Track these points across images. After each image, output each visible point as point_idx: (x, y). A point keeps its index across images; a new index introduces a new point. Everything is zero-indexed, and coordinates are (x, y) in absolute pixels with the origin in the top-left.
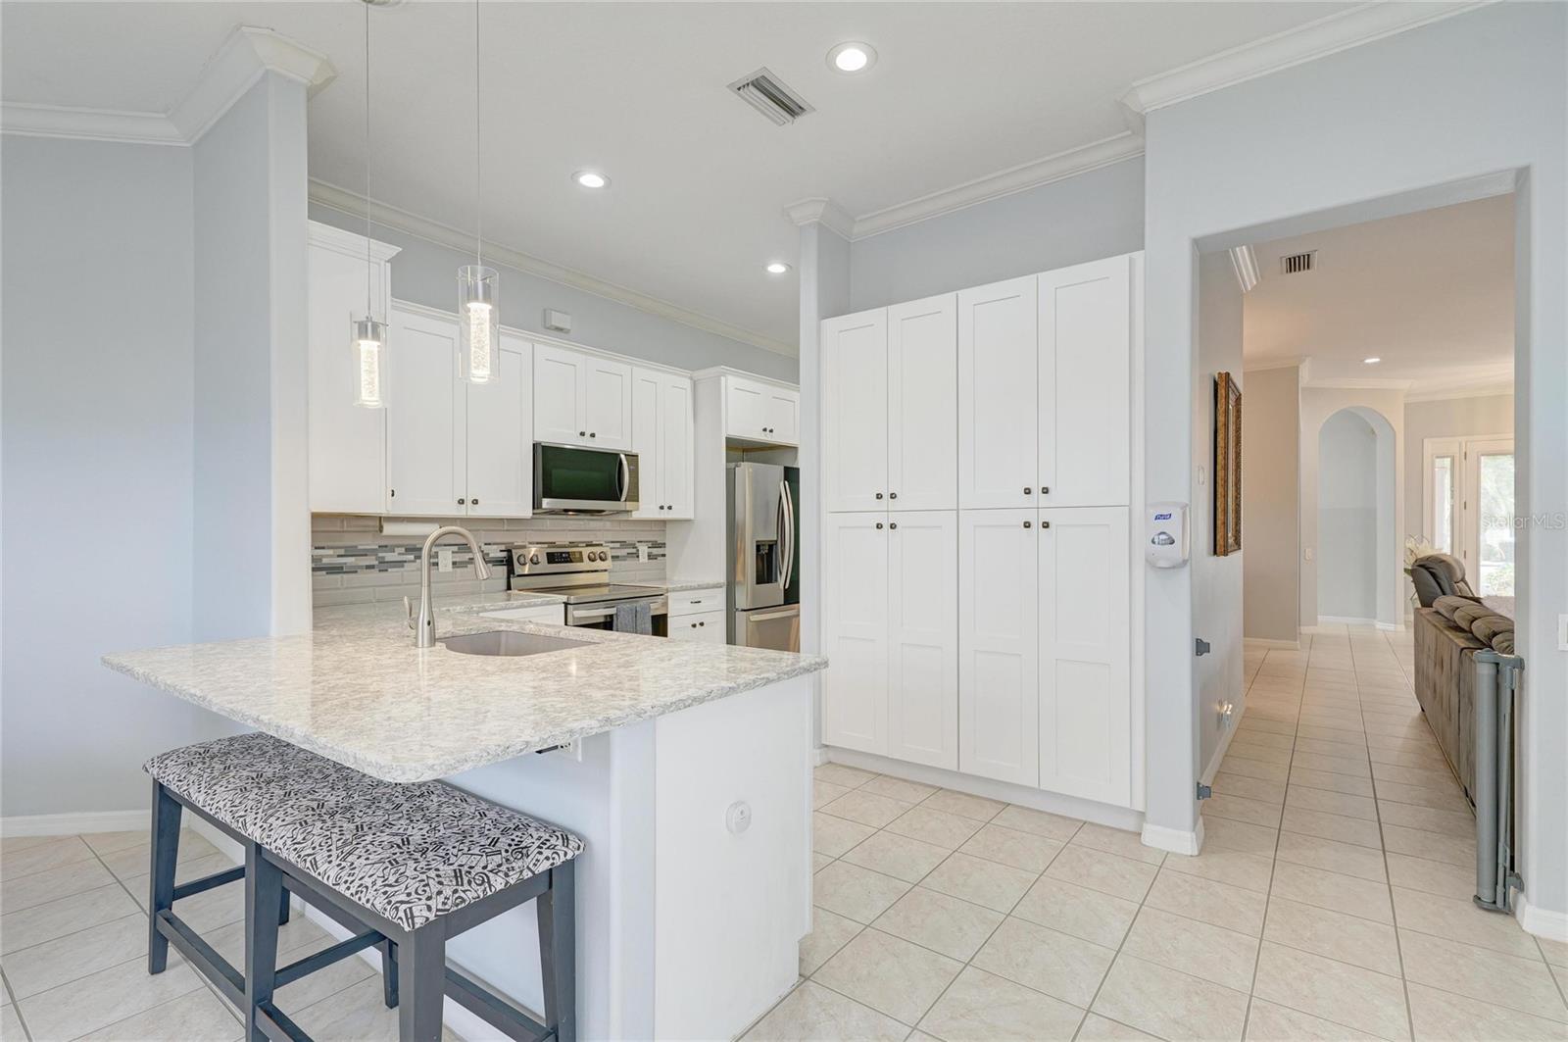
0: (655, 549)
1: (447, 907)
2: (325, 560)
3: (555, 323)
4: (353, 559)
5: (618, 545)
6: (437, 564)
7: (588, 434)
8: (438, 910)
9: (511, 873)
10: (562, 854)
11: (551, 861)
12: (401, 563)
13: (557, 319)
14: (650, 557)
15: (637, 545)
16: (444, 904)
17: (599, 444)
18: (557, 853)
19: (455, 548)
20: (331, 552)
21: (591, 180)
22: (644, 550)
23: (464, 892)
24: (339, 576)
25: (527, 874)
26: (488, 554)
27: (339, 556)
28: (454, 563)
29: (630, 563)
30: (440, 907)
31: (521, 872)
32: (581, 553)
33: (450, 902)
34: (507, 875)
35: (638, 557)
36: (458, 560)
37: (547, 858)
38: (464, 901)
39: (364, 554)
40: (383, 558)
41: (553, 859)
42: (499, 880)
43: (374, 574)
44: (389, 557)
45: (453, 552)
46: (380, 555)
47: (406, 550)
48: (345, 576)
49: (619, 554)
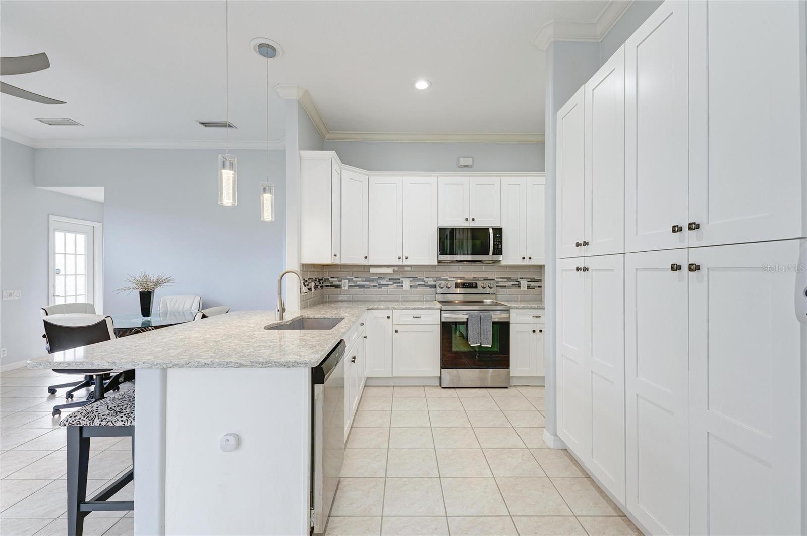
0: (533, 283)
1: (73, 423)
2: (358, 283)
3: (462, 163)
4: (368, 283)
5: (506, 280)
6: (402, 286)
7: (470, 219)
8: (69, 423)
9: (104, 420)
10: (129, 421)
11: (123, 423)
12: (387, 285)
13: (464, 162)
14: (528, 287)
15: (519, 280)
16: (73, 421)
17: (478, 224)
18: (127, 420)
19: (411, 279)
20: (360, 279)
21: (422, 85)
22: (524, 284)
23: (82, 420)
24: (363, 289)
25: (110, 424)
26: (427, 283)
27: (363, 281)
28: (411, 286)
29: (514, 290)
30: (71, 422)
31: (108, 422)
32: (476, 284)
33: (75, 421)
34: (102, 421)
35: (520, 287)
36: (413, 285)
37: (122, 421)
38: (80, 423)
39: (373, 281)
40: (380, 282)
41: (125, 422)
42: (98, 421)
43: (376, 289)
44: (383, 282)
45: (410, 281)
46: (379, 281)
47: (390, 279)
48: (365, 289)
49: (507, 285)
